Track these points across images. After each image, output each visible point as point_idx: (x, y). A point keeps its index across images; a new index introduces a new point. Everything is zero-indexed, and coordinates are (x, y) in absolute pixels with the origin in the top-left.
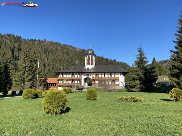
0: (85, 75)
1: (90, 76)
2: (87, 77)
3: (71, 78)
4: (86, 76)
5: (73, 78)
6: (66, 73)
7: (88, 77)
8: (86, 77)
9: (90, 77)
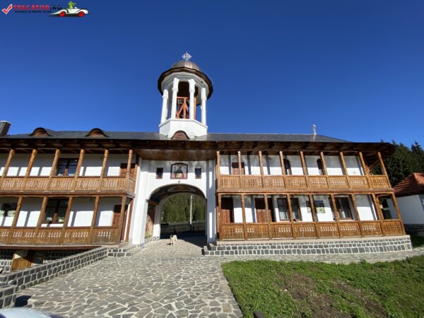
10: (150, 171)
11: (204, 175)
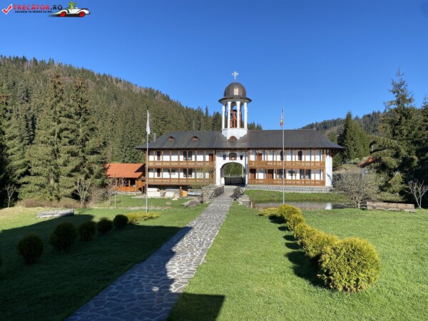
0: (224, 157)
1: (238, 158)
2: (231, 161)
3: (184, 165)
4: (228, 158)
5: (191, 165)
6: (171, 149)
7: (235, 161)
8: (228, 160)
9: (238, 160)
10: (220, 156)
11: (244, 158)
